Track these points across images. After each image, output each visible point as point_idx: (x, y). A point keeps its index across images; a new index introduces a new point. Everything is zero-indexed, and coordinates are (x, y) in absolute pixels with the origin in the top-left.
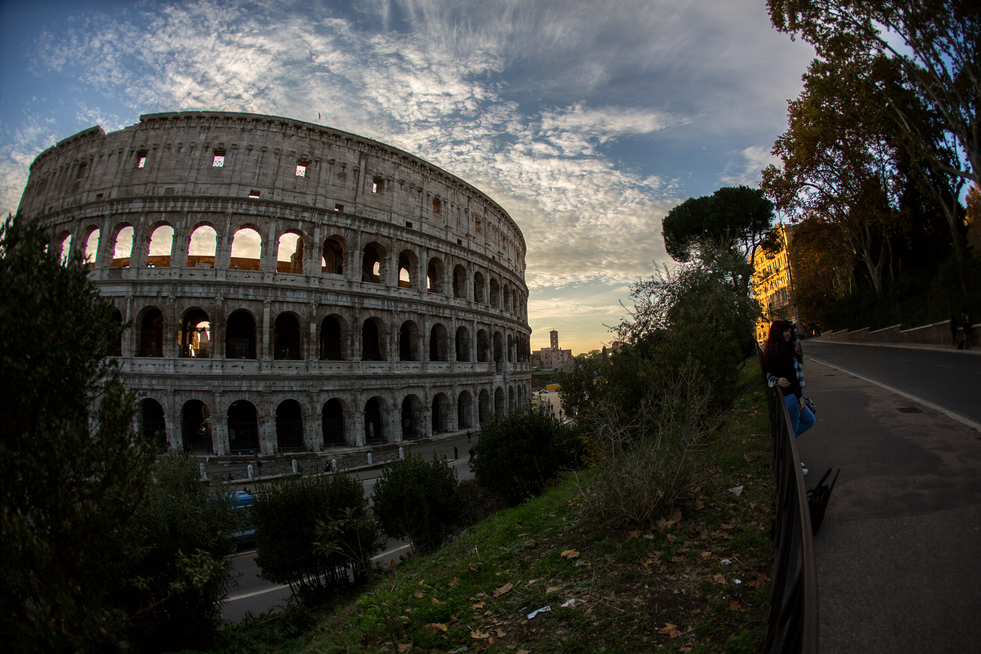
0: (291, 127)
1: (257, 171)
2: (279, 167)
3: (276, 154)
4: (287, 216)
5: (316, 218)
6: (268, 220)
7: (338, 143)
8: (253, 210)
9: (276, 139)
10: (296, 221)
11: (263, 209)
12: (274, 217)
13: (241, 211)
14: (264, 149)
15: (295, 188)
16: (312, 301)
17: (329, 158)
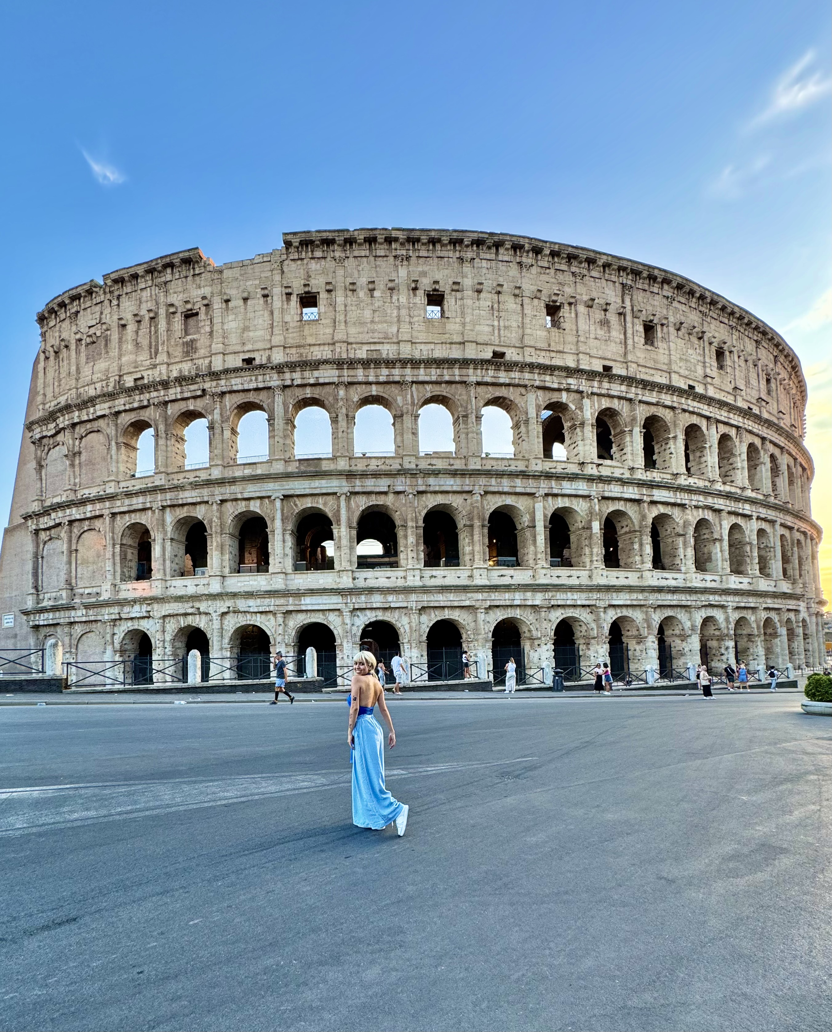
0: (528, 252)
1: (496, 323)
2: (523, 315)
3: (516, 296)
4: (548, 384)
5: (584, 385)
6: (523, 390)
7: (594, 274)
8: (503, 377)
9: (511, 273)
10: (559, 390)
11: (515, 375)
12: (532, 386)
13: (488, 379)
14: (499, 289)
15: (549, 345)
16: (593, 493)
17: (585, 298)
